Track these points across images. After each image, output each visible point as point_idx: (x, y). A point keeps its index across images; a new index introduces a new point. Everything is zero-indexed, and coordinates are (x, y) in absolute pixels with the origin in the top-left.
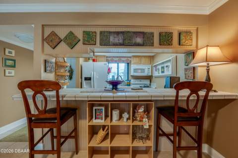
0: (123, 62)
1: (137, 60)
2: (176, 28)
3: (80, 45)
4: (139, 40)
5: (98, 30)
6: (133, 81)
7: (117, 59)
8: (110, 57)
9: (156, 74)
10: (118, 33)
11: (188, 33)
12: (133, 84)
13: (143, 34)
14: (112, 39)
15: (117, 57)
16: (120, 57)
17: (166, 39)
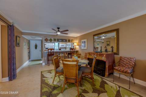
2: (71, 39)
3: (53, 41)
4: (64, 41)
5: (57, 38)
9: (67, 47)
10: (61, 39)
11: (73, 40)
13: (65, 40)
14: (59, 40)
17: (69, 41)
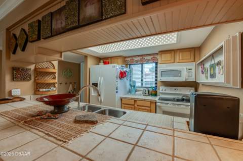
0: (148, 62)
1: (167, 57)
6: (161, 89)
7: (138, 58)
8: (129, 57)
9: (202, 79)
12: (162, 93)
15: (139, 56)
16: (142, 55)
